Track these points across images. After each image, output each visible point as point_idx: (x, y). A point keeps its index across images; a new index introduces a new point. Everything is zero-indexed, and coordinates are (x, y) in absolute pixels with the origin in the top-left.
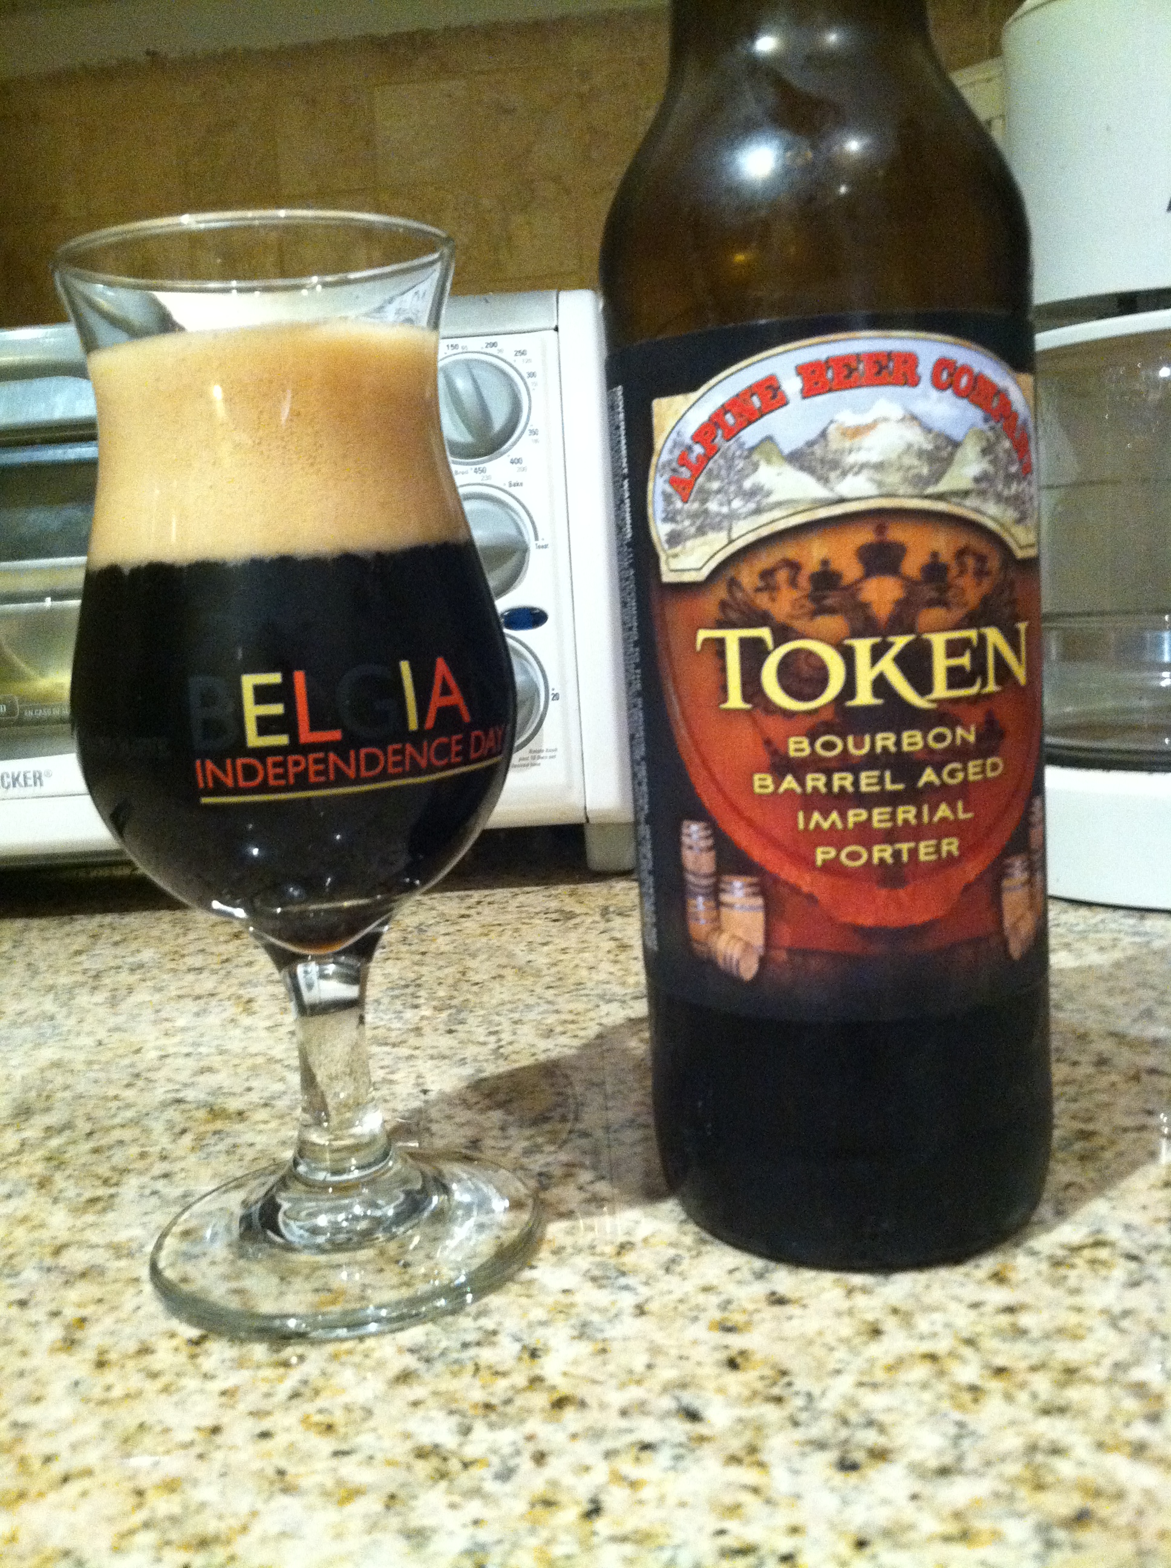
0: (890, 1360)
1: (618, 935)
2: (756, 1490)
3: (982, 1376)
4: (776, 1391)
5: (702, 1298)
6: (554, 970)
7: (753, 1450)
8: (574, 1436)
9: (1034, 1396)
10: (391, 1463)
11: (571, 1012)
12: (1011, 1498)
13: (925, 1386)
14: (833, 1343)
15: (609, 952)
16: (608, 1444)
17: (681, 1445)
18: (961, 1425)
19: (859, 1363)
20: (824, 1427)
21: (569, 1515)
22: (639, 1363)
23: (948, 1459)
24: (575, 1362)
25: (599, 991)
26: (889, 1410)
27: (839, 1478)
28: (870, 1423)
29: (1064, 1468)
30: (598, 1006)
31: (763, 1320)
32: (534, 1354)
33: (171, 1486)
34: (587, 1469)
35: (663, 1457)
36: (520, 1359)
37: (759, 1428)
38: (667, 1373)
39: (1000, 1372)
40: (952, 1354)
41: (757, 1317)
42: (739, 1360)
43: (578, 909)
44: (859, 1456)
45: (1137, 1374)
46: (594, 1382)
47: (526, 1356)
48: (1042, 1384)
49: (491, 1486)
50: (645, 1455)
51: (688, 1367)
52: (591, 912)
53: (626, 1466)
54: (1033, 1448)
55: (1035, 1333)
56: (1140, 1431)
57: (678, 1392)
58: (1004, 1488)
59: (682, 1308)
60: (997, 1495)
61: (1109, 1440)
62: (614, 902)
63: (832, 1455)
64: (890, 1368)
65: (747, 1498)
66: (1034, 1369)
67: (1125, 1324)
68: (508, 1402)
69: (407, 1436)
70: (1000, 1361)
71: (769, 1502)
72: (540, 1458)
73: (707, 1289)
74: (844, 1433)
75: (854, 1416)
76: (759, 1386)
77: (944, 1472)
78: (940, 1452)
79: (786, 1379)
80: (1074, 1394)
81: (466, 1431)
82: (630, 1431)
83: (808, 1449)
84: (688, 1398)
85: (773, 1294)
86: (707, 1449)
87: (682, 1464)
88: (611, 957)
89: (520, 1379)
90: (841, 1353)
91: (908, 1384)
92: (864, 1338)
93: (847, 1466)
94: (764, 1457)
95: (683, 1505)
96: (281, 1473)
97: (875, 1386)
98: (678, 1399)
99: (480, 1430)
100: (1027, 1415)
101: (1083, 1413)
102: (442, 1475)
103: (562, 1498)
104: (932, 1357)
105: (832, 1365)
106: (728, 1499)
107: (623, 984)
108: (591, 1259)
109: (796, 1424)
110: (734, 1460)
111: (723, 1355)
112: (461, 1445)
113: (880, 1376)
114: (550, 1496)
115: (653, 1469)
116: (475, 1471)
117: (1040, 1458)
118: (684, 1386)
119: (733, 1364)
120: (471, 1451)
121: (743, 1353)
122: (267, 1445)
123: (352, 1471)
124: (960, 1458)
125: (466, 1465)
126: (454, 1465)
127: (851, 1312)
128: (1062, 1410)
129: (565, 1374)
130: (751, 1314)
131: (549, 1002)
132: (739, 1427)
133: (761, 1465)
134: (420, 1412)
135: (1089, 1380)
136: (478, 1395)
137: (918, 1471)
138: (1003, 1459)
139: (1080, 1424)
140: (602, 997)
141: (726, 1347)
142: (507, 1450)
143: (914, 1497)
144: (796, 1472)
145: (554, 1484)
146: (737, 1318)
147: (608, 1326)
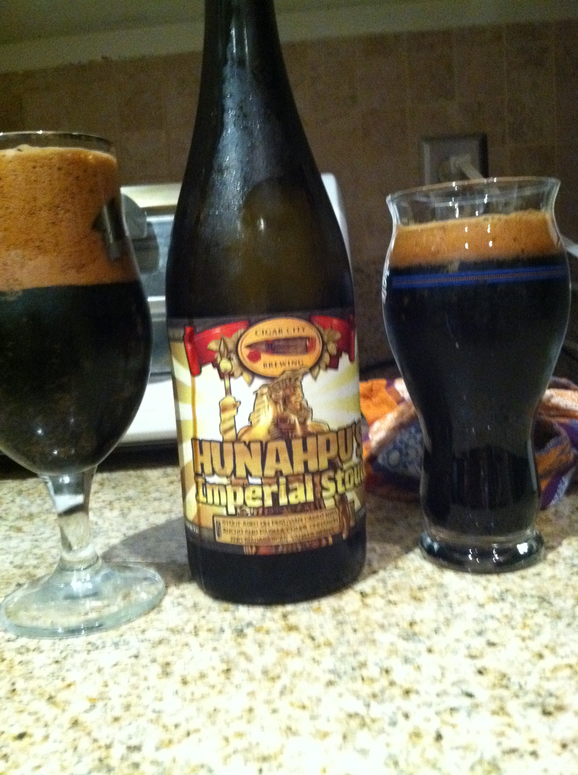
0: (551, 667)
2: (509, 725)
4: (504, 683)
5: (456, 645)
7: (502, 709)
8: (419, 706)
10: (338, 721)
13: (570, 678)
14: (523, 662)
16: (436, 709)
17: (469, 708)
19: (538, 669)
20: (531, 698)
21: (428, 740)
22: (437, 673)
24: (408, 674)
26: (558, 689)
27: (545, 719)
28: (551, 695)
31: (488, 653)
33: (240, 735)
34: (430, 720)
35: (462, 713)
36: (381, 674)
37: (502, 699)
38: (451, 677)
41: (484, 651)
42: (483, 671)
44: (551, 709)
46: (419, 682)
47: (384, 672)
49: (388, 729)
50: (455, 713)
51: (461, 674)
53: (448, 718)
57: (459, 685)
59: (449, 649)
63: (539, 709)
64: (553, 671)
68: (383, 693)
69: (342, 709)
71: (517, 730)
73: (458, 641)
74: (540, 700)
75: (543, 693)
76: (496, 681)
79: (506, 678)
81: (368, 705)
82: (443, 703)
83: (526, 707)
84: (465, 688)
85: (488, 641)
86: (481, 709)
87: (472, 716)
89: (384, 683)
90: (528, 666)
91: (563, 678)
92: (536, 659)
93: (547, 713)
94: (509, 711)
95: (478, 733)
96: (289, 728)
97: (548, 679)
98: (460, 688)
99: (374, 705)
102: (363, 725)
103: (422, 732)
104: (570, 666)
105: (526, 671)
106: (498, 730)
108: (399, 629)
109: (517, 696)
110: (495, 713)
111: (475, 669)
112: (368, 712)
113: (548, 674)
114: (416, 732)
115: (460, 719)
116: (379, 723)
118: (461, 682)
119: (480, 672)
120: (373, 715)
121: (483, 668)
122: (277, 715)
123: (322, 725)
125: (374, 721)
126: (368, 721)
127: (526, 648)
129: (405, 679)
130: (481, 650)
132: (493, 699)
133: (507, 714)
134: (344, 699)
136: (369, 691)
141: (475, 665)
142: (390, 713)
144: (525, 717)
145: (417, 727)
146: (474, 652)
147: (417, 658)
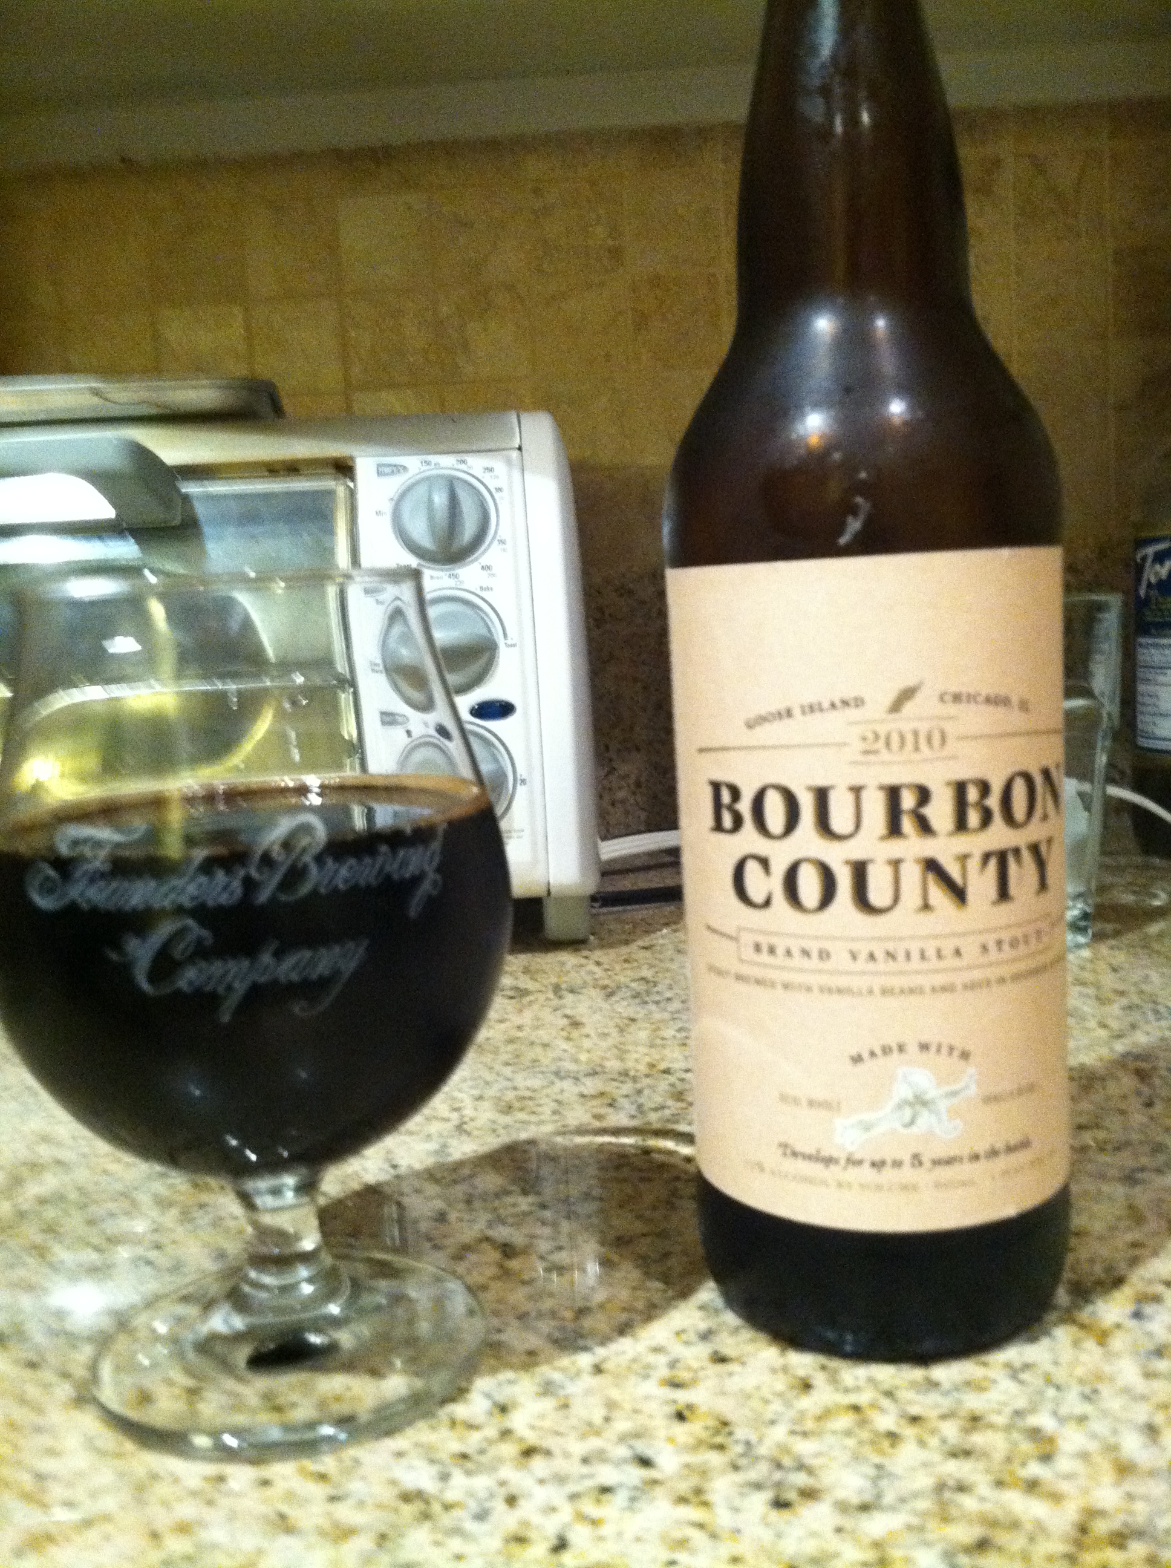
0: (818, 1412)
1: (568, 1012)
2: (701, 1526)
3: (898, 1424)
4: (719, 1440)
5: (652, 1358)
6: (510, 1048)
7: (698, 1491)
8: (542, 1482)
9: (944, 1441)
10: (380, 1506)
11: (528, 1089)
12: (921, 1529)
13: (848, 1433)
14: (770, 1397)
15: (562, 1029)
16: (572, 1488)
17: (636, 1488)
18: (879, 1467)
19: (792, 1414)
20: (759, 1471)
21: (539, 1550)
22: (597, 1415)
23: (867, 1497)
24: (542, 1416)
25: (554, 1068)
26: (818, 1455)
27: (774, 1515)
28: (801, 1467)
29: (968, 1503)
30: (553, 1083)
31: (707, 1377)
32: (503, 1409)
33: (183, 1528)
34: (553, 1509)
35: (620, 1498)
36: (491, 1414)
37: (704, 1472)
38: (622, 1425)
39: (915, 1420)
40: (874, 1405)
41: (701, 1374)
42: (686, 1413)
43: (530, 985)
44: (791, 1495)
45: (1033, 1421)
46: (558, 1434)
47: (496, 1411)
48: (951, 1430)
49: (470, 1526)
50: (605, 1497)
51: (641, 1420)
52: (544, 989)
53: (589, 1508)
54: (941, 1487)
55: (946, 1385)
56: (1034, 1469)
57: (632, 1442)
58: (915, 1521)
59: (635, 1366)
60: (910, 1528)
61: (1007, 1478)
62: (565, 979)
63: (768, 1495)
64: (819, 1418)
65: (696, 1535)
66: (944, 1417)
67: (1025, 1376)
68: (482, 1452)
69: (393, 1482)
70: (915, 1410)
71: (714, 1536)
72: (511, 1501)
73: (657, 1350)
74: (778, 1476)
75: (787, 1461)
76: (704, 1435)
77: (865, 1508)
78: (861, 1491)
79: (727, 1430)
80: (978, 1439)
81: (445, 1477)
82: (591, 1476)
83: (746, 1490)
84: (642, 1447)
85: (716, 1353)
86: (659, 1491)
87: (637, 1505)
88: (564, 1034)
89: (491, 1432)
90: (776, 1406)
91: (834, 1432)
92: (795, 1392)
93: (781, 1504)
94: (710, 1497)
95: (638, 1539)
96: (282, 1517)
97: (805, 1434)
98: (631, 1447)
99: (458, 1479)
100: (937, 1457)
101: (985, 1455)
102: (426, 1516)
103: (532, 1535)
104: (856, 1408)
105: (769, 1416)
106: (677, 1534)
107: (576, 1061)
108: (553, 1323)
109: (736, 1468)
110: (682, 1500)
111: (671, 1409)
112: (441, 1491)
113: (809, 1425)
114: (521, 1534)
115: (611, 1509)
116: (456, 1513)
117: (947, 1495)
118: (637, 1435)
119: (680, 1417)
120: (450, 1496)
121: (690, 1407)
122: (269, 1492)
123: (345, 1513)
124: (879, 1496)
125: (447, 1507)
126: (436, 1508)
127: (785, 1369)
128: (967, 1453)
129: (532, 1427)
130: (696, 1371)
131: (509, 1080)
132: (686, 1472)
133: (706, 1504)
134: (404, 1462)
135: (991, 1426)
136: (456, 1447)
137: (843, 1507)
138: (916, 1495)
139: (981, 1465)
140: (557, 1074)
141: (675, 1402)
142: (482, 1494)
143: (839, 1530)
144: (736, 1510)
145: (525, 1524)
146: (684, 1375)
147: (567, 1383)
